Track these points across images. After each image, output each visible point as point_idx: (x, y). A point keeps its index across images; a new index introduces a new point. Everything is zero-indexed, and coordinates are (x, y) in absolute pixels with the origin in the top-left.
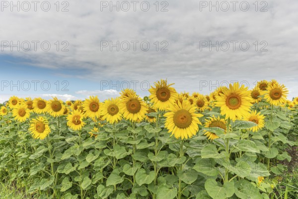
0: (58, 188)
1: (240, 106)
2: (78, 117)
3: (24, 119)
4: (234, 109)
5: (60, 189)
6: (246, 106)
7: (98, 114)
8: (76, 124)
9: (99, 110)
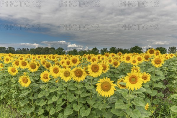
0: (36, 112)
1: (136, 82)
2: (47, 75)
3: (15, 74)
4: (134, 84)
5: (38, 113)
6: (140, 83)
7: (58, 75)
8: (46, 79)
9: (59, 72)
